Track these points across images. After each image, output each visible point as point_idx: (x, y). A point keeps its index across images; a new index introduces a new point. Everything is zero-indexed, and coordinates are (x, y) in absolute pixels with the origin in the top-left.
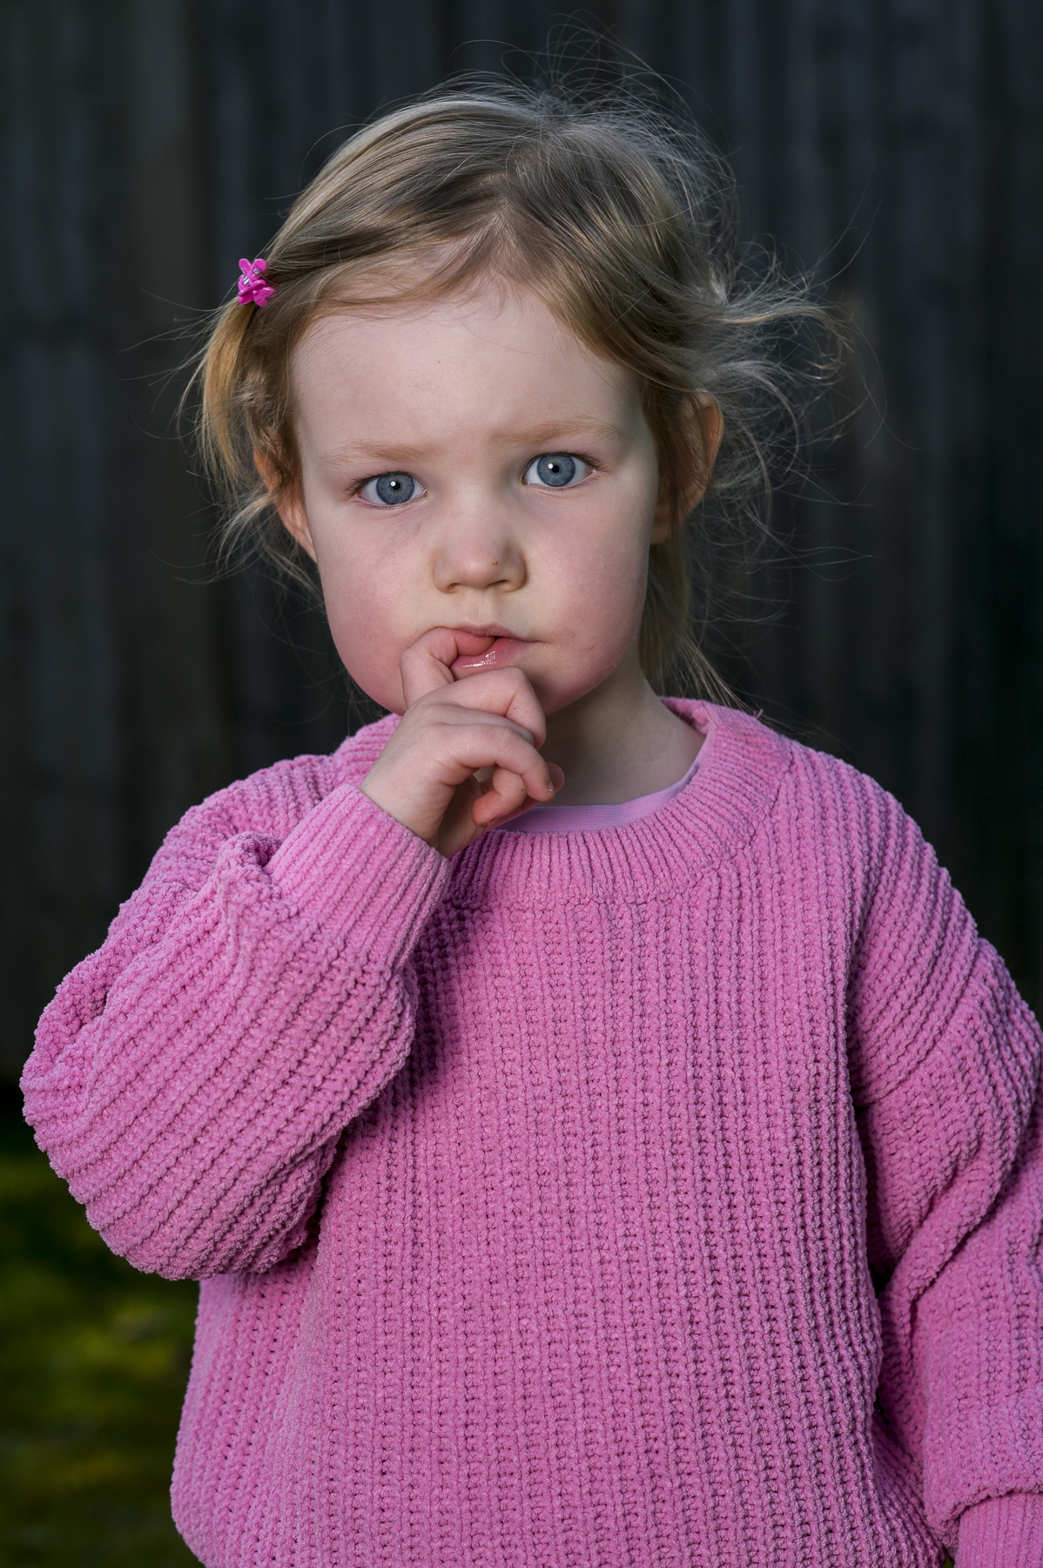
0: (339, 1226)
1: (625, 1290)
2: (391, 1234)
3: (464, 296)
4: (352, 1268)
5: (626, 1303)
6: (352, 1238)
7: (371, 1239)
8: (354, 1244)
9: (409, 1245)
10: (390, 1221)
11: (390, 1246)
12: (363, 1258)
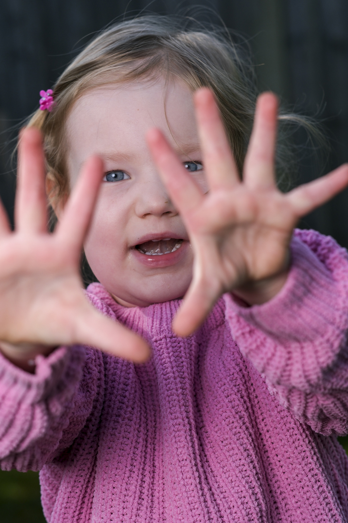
0: (104, 486)
1: (227, 510)
2: (128, 492)
3: (149, 78)
4: (108, 506)
5: (229, 516)
6: (109, 492)
7: (118, 493)
8: (110, 495)
9: (137, 498)
10: (129, 486)
11: (127, 498)
12: (114, 502)
